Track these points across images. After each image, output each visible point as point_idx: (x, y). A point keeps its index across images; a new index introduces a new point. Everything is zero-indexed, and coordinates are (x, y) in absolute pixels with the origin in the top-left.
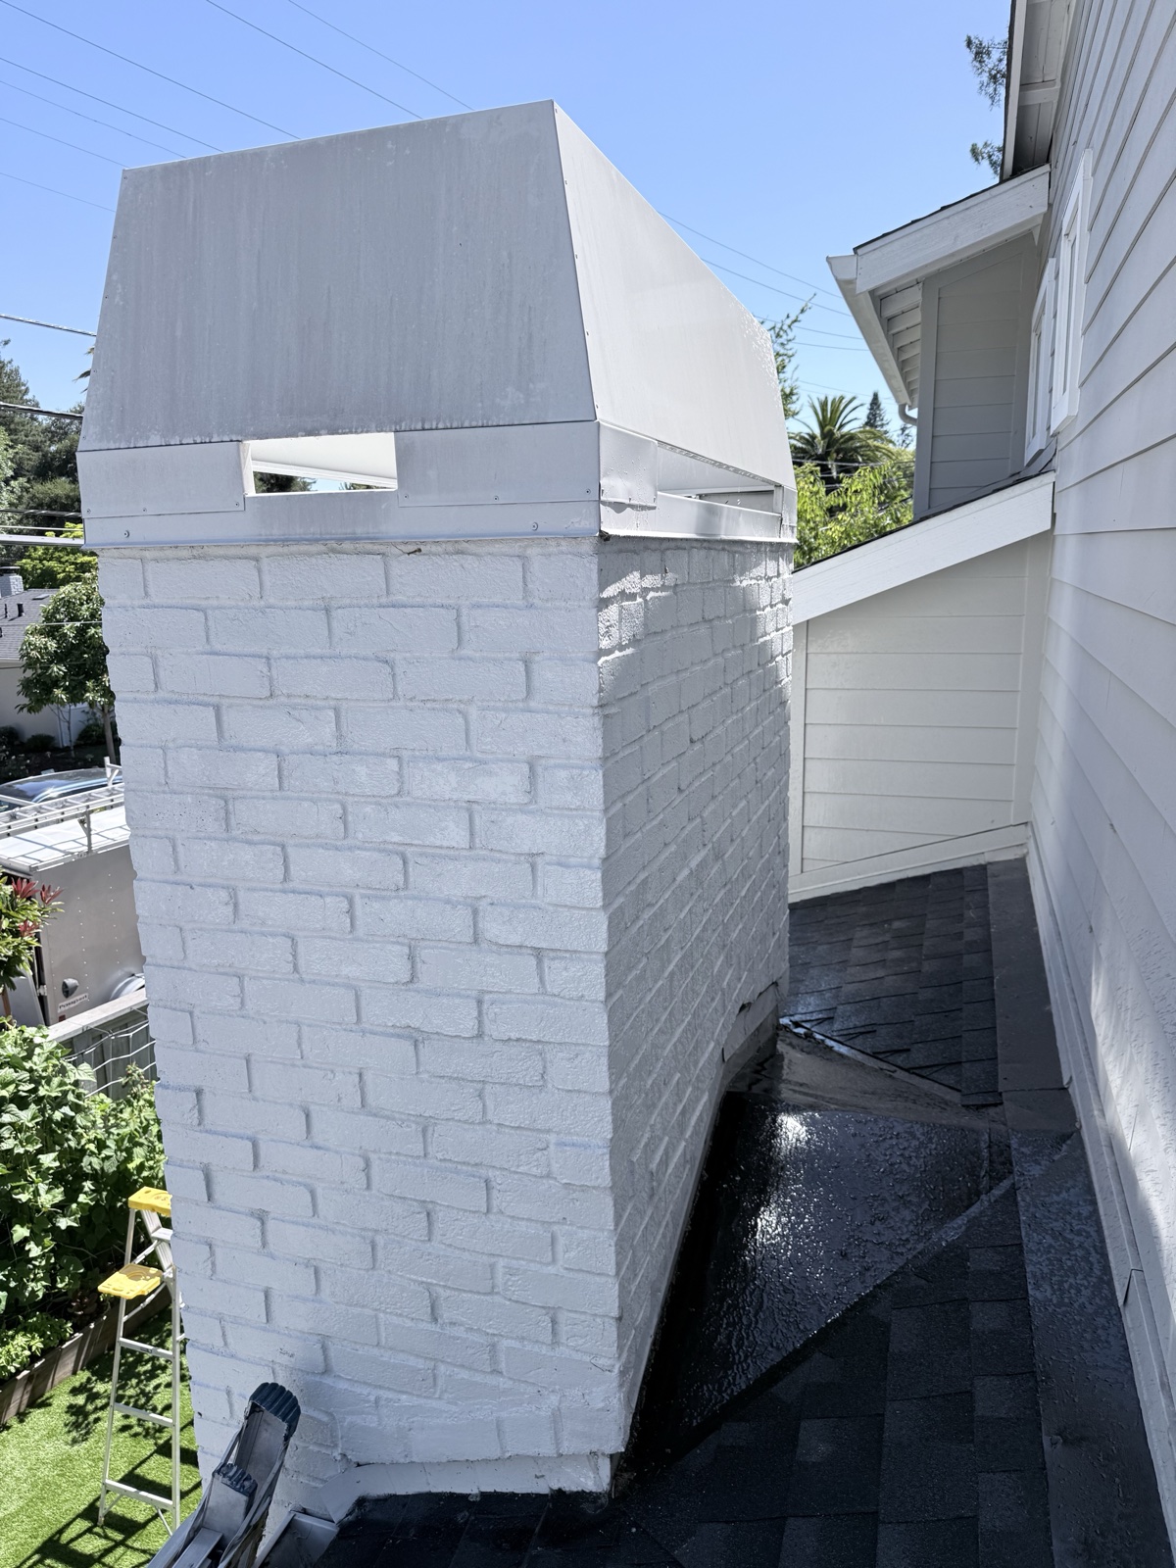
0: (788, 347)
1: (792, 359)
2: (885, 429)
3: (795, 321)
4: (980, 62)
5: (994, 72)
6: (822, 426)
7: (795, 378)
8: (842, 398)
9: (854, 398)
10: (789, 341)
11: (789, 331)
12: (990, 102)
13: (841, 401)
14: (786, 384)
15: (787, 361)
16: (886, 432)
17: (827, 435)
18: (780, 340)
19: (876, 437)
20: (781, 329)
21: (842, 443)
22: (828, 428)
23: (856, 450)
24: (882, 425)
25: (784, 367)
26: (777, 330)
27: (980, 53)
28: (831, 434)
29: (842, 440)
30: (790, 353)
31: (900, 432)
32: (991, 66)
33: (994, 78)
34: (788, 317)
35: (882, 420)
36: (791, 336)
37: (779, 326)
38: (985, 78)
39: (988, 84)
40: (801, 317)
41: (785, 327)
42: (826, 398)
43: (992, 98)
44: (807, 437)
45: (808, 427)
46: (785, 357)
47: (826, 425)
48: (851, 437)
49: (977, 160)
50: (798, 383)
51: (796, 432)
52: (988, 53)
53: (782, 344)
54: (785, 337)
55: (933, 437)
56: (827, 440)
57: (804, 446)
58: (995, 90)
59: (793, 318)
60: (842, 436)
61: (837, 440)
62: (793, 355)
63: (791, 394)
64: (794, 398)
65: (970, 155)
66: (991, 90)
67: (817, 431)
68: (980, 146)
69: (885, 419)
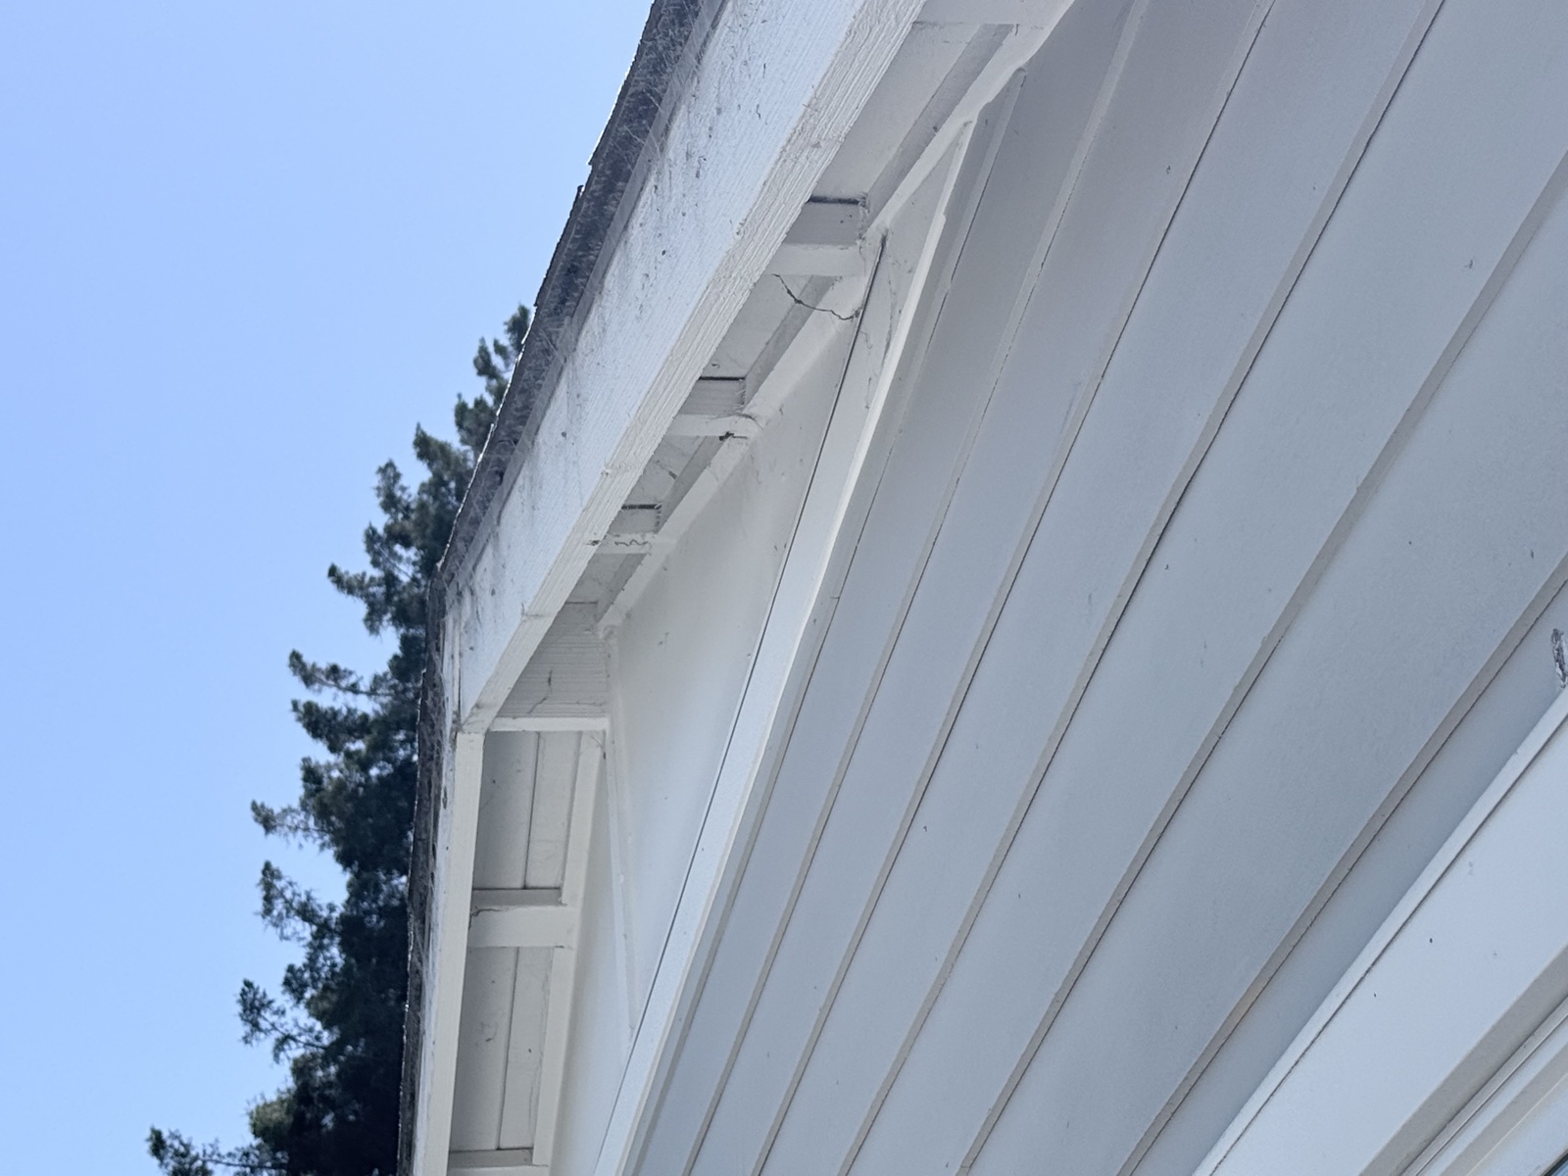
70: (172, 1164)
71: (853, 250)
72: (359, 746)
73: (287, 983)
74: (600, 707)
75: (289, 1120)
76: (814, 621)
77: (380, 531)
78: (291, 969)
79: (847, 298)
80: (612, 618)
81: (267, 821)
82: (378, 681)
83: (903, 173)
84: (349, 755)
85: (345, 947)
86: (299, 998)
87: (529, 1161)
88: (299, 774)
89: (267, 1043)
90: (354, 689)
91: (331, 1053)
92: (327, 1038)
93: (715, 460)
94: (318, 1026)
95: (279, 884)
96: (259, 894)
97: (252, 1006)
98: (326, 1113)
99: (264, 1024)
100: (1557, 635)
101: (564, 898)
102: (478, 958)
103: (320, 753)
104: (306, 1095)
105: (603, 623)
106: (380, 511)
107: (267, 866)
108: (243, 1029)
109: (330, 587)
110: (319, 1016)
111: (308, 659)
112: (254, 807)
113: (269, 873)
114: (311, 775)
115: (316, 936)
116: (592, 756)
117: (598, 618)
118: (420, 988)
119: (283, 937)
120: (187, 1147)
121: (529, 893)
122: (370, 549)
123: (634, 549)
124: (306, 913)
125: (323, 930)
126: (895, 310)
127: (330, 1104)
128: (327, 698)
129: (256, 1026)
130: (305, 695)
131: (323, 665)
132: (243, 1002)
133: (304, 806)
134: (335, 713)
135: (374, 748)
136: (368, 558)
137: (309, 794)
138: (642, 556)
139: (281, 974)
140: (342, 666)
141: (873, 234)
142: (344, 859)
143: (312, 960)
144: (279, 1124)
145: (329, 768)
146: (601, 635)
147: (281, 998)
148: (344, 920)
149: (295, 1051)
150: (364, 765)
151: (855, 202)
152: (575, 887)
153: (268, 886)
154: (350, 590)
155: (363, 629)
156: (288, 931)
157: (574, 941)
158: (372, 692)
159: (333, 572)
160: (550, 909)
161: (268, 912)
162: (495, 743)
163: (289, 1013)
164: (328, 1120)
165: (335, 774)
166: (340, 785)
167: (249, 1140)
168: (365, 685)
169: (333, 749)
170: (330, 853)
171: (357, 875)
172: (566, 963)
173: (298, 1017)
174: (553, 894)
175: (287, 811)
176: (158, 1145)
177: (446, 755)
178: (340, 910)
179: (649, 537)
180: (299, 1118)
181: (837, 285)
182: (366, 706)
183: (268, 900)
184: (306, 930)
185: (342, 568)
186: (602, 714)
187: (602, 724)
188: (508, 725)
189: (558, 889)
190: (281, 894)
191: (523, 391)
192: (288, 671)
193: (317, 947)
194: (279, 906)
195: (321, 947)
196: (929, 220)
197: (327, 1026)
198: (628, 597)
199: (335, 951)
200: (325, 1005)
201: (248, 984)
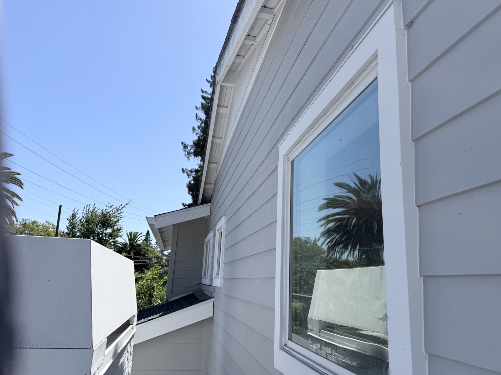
0: (120, 214)
1: (122, 218)
2: (150, 242)
3: (124, 207)
4: (185, 149)
5: (189, 152)
6: (130, 240)
7: (122, 225)
8: (138, 233)
9: (142, 233)
10: (121, 213)
11: (121, 210)
12: (187, 159)
13: (137, 234)
14: (119, 226)
15: (120, 219)
16: (151, 243)
17: (131, 244)
18: (118, 212)
19: (147, 246)
20: (119, 208)
21: (136, 247)
22: (131, 242)
23: (141, 250)
24: (150, 241)
25: (119, 221)
26: (117, 209)
27: (185, 147)
28: (132, 244)
29: (136, 246)
30: (121, 216)
31: (155, 244)
32: (188, 150)
33: (188, 154)
34: (121, 205)
35: (150, 239)
36: (122, 212)
37: (118, 207)
38: (186, 153)
39: (187, 155)
40: (126, 206)
41: (120, 208)
42: (132, 232)
43: (188, 158)
44: (124, 243)
45: (125, 240)
46: (119, 218)
47: (131, 241)
48: (139, 245)
49: (183, 172)
50: (123, 226)
51: (120, 242)
52: (187, 147)
53: (119, 213)
54: (120, 211)
55: (174, 270)
56: (131, 246)
57: (123, 247)
58: (189, 157)
59: (123, 206)
60: (136, 245)
61: (134, 246)
62: (122, 217)
63: (120, 229)
64: (121, 231)
65: (181, 171)
66: (188, 156)
67: (128, 242)
68: (184, 169)
69: (151, 239)
70: (184, 145)
71: (271, 15)
72: (208, 101)
73: (198, 127)
74: (234, 83)
75: (197, 143)
76: (260, 67)
77: (213, 75)
78: (198, 126)
79: (269, 22)
80: (237, 72)
81: (197, 108)
82: (211, 94)
83: (279, 3)
84: (207, 102)
85: (205, 124)
86: (199, 129)
87: (221, 139)
88: (201, 103)
89: (195, 134)
90: (208, 94)
91: (202, 136)
92: (202, 134)
93: (251, 48)
94: (201, 133)
95: (198, 116)
96: (195, 117)
97: (194, 129)
98: (201, 142)
99: (195, 131)
100: (352, 46)
101: (228, 108)
102: (217, 113)
103: (204, 101)
104: (199, 140)
105: (236, 73)
106: (213, 73)
107: (197, 113)
108: (192, 132)
109: (206, 81)
110: (201, 131)
111: (203, 90)
112: (196, 107)
113: (197, 114)
114: (202, 104)
115: (201, 122)
116: (233, 90)
117: (235, 72)
118: (211, 117)
119: (198, 122)
120: (186, 144)
121: (224, 106)
122: (211, 77)
123: (240, 61)
124: (201, 120)
125: (202, 122)
126: (275, 22)
127: (202, 141)
128: (205, 95)
129: (194, 131)
130: (202, 94)
131: (205, 91)
132: (193, 129)
133: (201, 107)
134: (206, 97)
135: (210, 101)
136: (211, 79)
137: (202, 106)
138: (241, 63)
139: (197, 126)
140: (207, 91)
141: (274, 13)
142: (205, 114)
143: (201, 125)
144: (196, 143)
145: (204, 103)
146: (235, 74)
147: (197, 129)
148: (205, 121)
149: (198, 135)
150: (208, 103)
151: (272, 9)
152: (229, 106)
153: (196, 116)
154: (208, 82)
155: (209, 87)
156: (198, 121)
157: (229, 113)
158: (210, 95)
159: (207, 80)
160: (226, 109)
161: (196, 119)
162: (222, 86)
163: (198, 131)
164: (201, 143)
165: (205, 104)
166: (205, 105)
167: (192, 144)
168: (209, 94)
169: (205, 101)
170: (204, 113)
171: (207, 116)
172: (228, 115)
173: (199, 131)
174: (227, 107)
175: (199, 108)
176: (182, 143)
177: (216, 88)
178: (204, 120)
179: (242, 60)
180: (198, 142)
181: (269, 21)
182: (209, 96)
183: (196, 117)
184: (200, 122)
185: (208, 79)
186: (234, 84)
187: (234, 86)
188: (223, 84)
189: (228, 107)
190: (198, 117)
191: (228, 36)
192: (201, 91)
193: (201, 124)
194: (198, 118)
195: (202, 124)
196: (281, 9)
197: (202, 133)
198: (239, 69)
199: (203, 124)
200: (202, 130)
201: (193, 127)
